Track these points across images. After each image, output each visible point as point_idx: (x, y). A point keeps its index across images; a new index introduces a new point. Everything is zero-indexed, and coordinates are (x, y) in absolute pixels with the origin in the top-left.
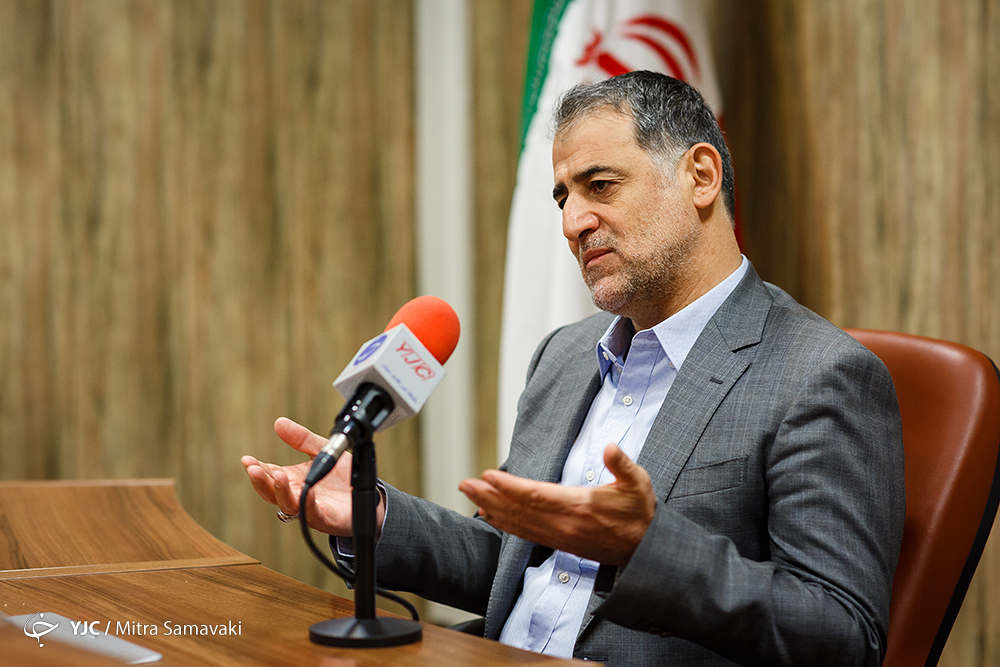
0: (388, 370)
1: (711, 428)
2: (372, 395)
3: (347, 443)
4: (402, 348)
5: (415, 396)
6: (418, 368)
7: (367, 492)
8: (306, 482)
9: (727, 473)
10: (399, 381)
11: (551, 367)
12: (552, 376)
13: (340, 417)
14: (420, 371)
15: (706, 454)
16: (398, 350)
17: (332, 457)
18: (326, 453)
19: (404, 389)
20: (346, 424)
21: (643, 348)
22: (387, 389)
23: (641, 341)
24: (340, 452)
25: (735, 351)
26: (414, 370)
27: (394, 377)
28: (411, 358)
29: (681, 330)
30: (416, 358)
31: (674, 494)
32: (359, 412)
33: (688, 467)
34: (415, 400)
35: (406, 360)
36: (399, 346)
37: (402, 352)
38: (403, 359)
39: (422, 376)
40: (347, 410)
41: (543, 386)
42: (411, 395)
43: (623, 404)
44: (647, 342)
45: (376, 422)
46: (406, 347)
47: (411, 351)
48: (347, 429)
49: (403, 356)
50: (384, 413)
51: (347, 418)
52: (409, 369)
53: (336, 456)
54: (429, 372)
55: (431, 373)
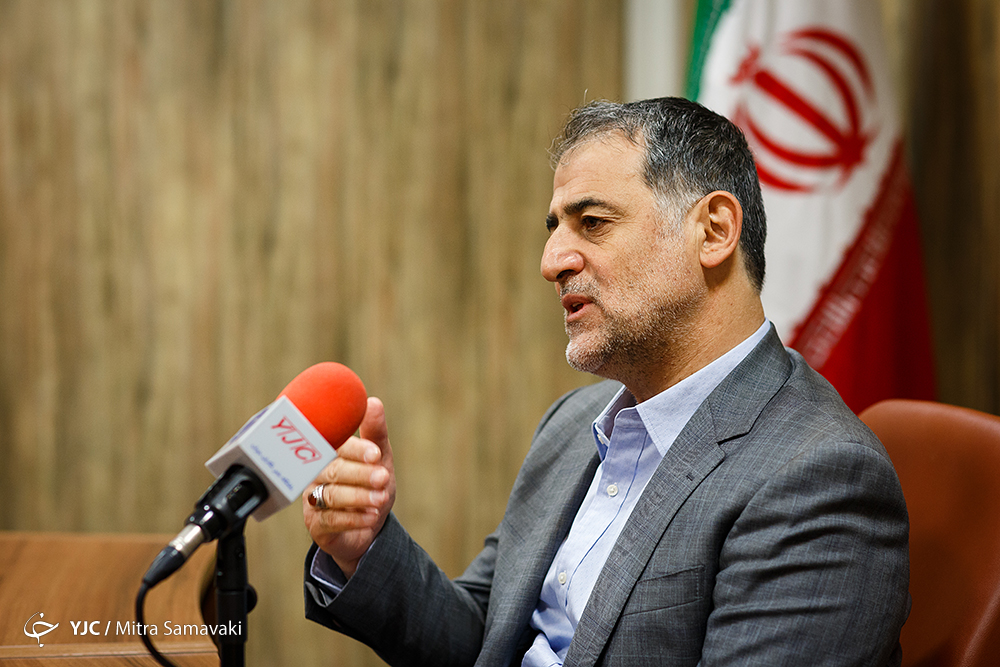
0: (258, 452)
1: (671, 530)
2: (241, 478)
3: (202, 536)
4: (280, 425)
5: (291, 482)
6: (298, 450)
7: (234, 593)
8: (144, 581)
10: (271, 464)
13: (200, 505)
14: (301, 453)
15: (663, 564)
16: (274, 427)
17: (179, 552)
18: (173, 548)
19: (278, 474)
20: (207, 511)
21: (627, 429)
22: (259, 474)
23: (625, 421)
24: (194, 547)
25: (720, 443)
26: (293, 451)
27: (265, 459)
28: (290, 437)
29: (671, 410)
30: (299, 437)
31: (628, 610)
32: (221, 503)
33: (644, 578)
34: (290, 487)
35: (284, 439)
36: (277, 423)
37: (280, 430)
38: (281, 437)
39: (304, 458)
40: (208, 499)
42: (285, 481)
43: (607, 494)
44: (632, 422)
45: (241, 512)
46: (285, 423)
47: (292, 428)
48: (209, 516)
49: (279, 434)
50: (253, 502)
51: (207, 508)
52: (288, 450)
53: (185, 553)
54: (314, 455)
55: (317, 456)
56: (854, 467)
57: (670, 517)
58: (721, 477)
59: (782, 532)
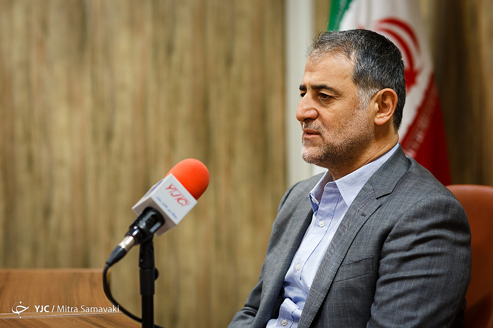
0: (160, 200)
1: (356, 241)
2: (151, 213)
3: (134, 242)
4: (170, 188)
5: (176, 215)
6: (179, 200)
7: (149, 270)
8: (107, 263)
9: (362, 267)
10: (166, 206)
11: (290, 206)
12: (290, 211)
13: (132, 226)
14: (180, 201)
15: (353, 256)
16: (167, 189)
17: (124, 249)
18: (120, 247)
19: (170, 211)
20: (135, 230)
21: (331, 192)
22: (160, 212)
23: (330, 189)
24: (130, 247)
25: (377, 199)
26: (177, 200)
27: (163, 204)
28: (174, 193)
30: (179, 193)
31: (336, 280)
32: (143, 225)
33: (343, 264)
34: (176, 217)
35: (172, 194)
36: (168, 187)
37: (170, 190)
38: (170, 194)
39: (182, 204)
40: (136, 223)
41: (285, 217)
42: (173, 214)
43: (319, 226)
44: (333, 189)
45: (152, 230)
46: (172, 187)
47: (175, 189)
48: (135, 233)
49: (170, 192)
50: (158, 225)
51: (135, 228)
52: (174, 200)
53: (127, 249)
54: (186, 202)
55: (188, 203)
56: (446, 206)
57: (355, 234)
58: (380, 214)
59: (413, 238)
